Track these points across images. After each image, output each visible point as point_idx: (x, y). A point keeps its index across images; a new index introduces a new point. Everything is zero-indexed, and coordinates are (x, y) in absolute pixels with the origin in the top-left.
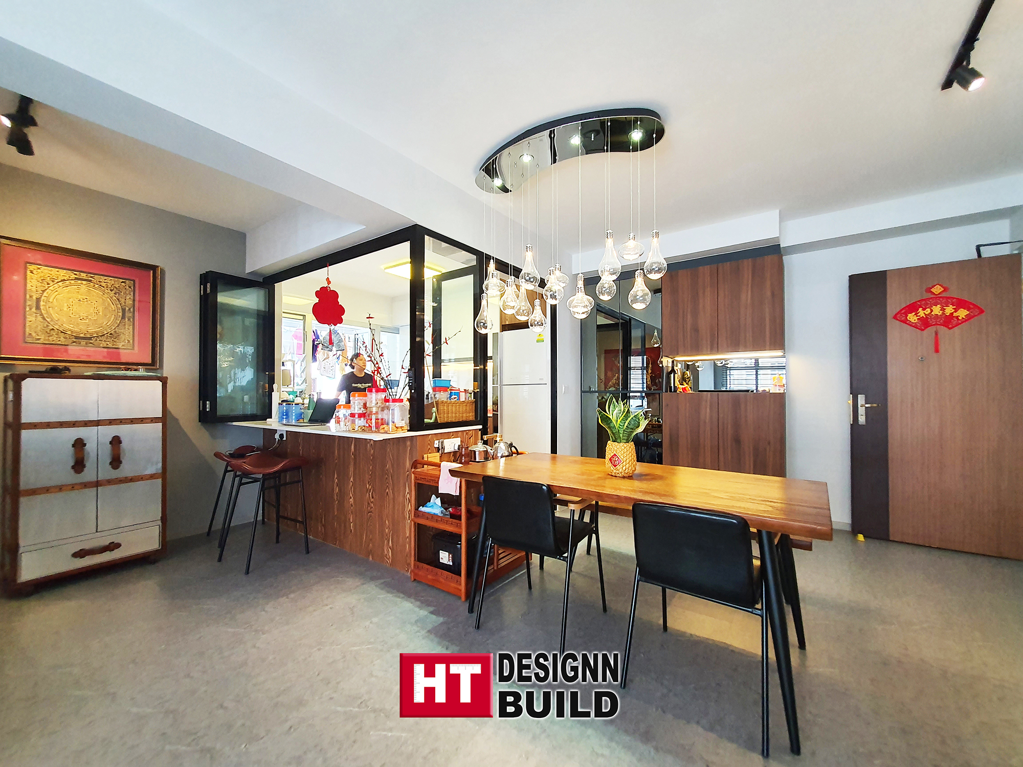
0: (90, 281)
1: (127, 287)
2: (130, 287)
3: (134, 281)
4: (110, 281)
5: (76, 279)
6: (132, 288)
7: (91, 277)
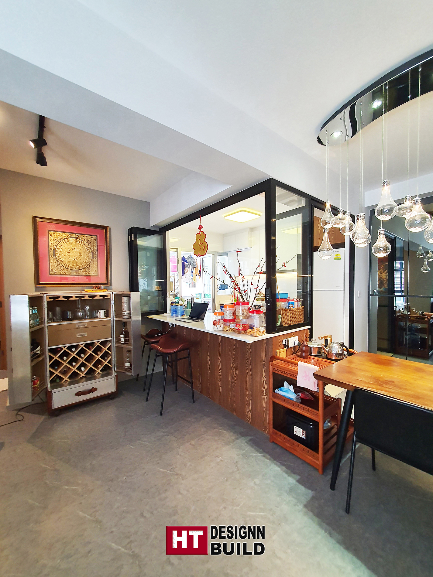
0: (77, 238)
1: (94, 240)
2: (95, 240)
3: (97, 236)
4: (86, 237)
5: (71, 237)
6: (96, 240)
7: (77, 236)
